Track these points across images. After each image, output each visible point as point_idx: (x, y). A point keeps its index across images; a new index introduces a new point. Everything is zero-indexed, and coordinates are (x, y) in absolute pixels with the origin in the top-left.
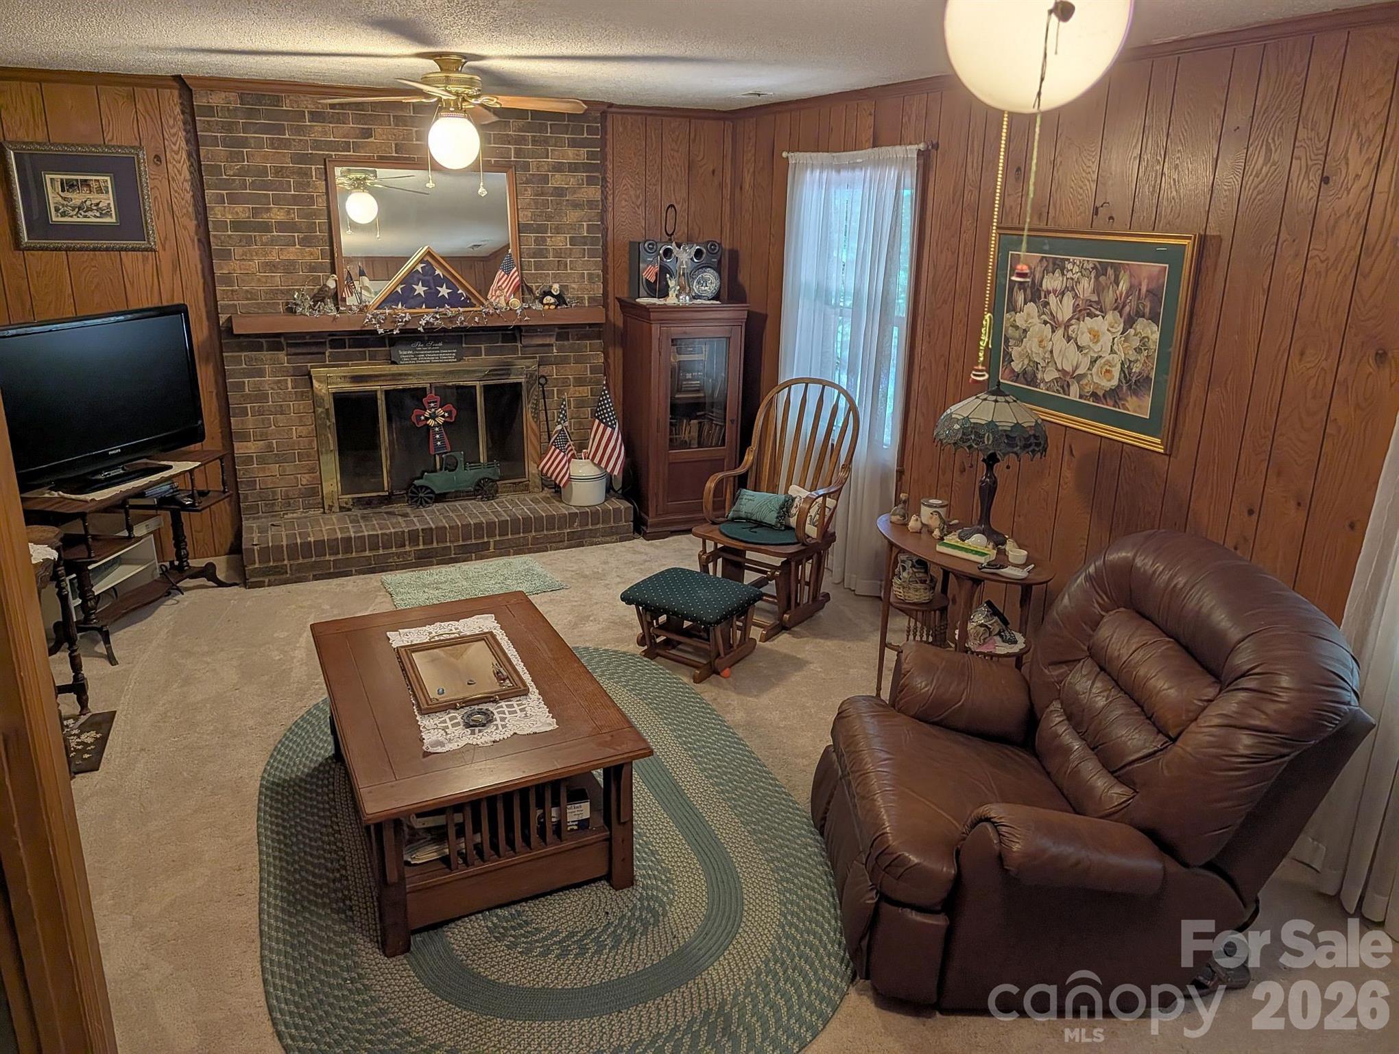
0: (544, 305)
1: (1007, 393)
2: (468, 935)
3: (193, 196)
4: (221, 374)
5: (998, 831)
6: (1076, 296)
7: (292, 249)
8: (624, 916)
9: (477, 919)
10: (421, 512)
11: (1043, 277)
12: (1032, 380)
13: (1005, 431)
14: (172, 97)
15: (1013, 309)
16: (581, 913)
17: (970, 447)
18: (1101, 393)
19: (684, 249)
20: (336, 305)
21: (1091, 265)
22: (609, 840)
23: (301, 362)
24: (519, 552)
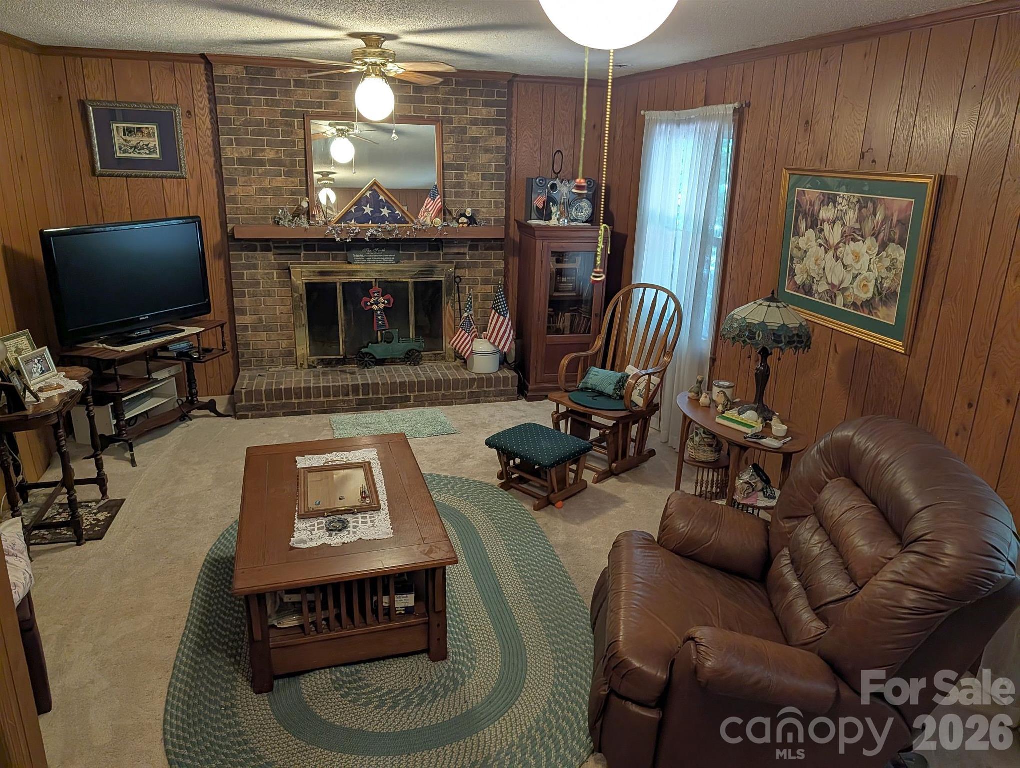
0: (460, 224)
1: (781, 301)
2: (316, 684)
3: (213, 140)
4: (228, 267)
5: (697, 650)
6: (844, 225)
7: (279, 179)
8: (433, 682)
9: (325, 672)
10: (365, 372)
11: (820, 209)
12: (809, 291)
13: (773, 330)
14: (201, 68)
15: (797, 234)
16: (402, 676)
17: (744, 342)
18: (859, 303)
19: (565, 184)
20: (309, 219)
21: (856, 200)
22: (428, 624)
23: (284, 261)
24: (432, 405)
